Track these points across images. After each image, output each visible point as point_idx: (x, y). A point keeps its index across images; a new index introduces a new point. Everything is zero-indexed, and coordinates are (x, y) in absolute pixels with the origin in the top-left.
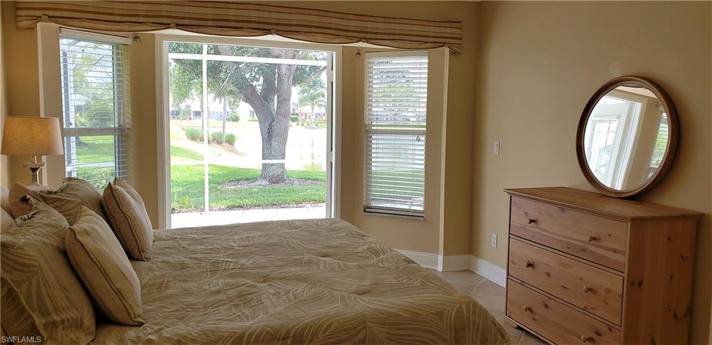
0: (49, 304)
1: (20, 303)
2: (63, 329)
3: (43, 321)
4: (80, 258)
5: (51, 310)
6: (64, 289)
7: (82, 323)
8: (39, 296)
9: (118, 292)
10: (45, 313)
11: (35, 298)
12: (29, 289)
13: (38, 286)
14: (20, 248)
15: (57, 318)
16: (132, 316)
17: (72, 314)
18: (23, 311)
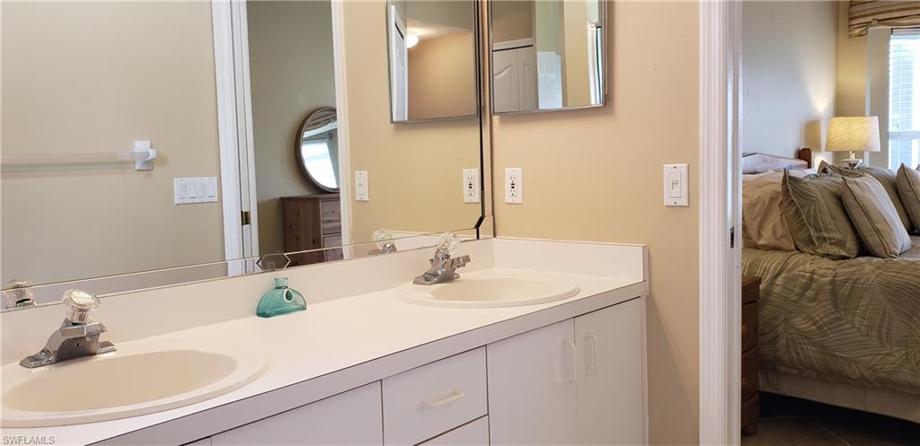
0: (821, 224)
1: (803, 220)
2: (830, 244)
3: (817, 234)
4: (849, 201)
5: (823, 229)
6: (834, 218)
7: (844, 245)
8: (815, 218)
9: (877, 231)
10: (818, 230)
11: (812, 218)
12: (808, 212)
13: (815, 210)
14: (805, 183)
15: (826, 235)
16: (888, 252)
17: (837, 236)
18: (804, 225)
